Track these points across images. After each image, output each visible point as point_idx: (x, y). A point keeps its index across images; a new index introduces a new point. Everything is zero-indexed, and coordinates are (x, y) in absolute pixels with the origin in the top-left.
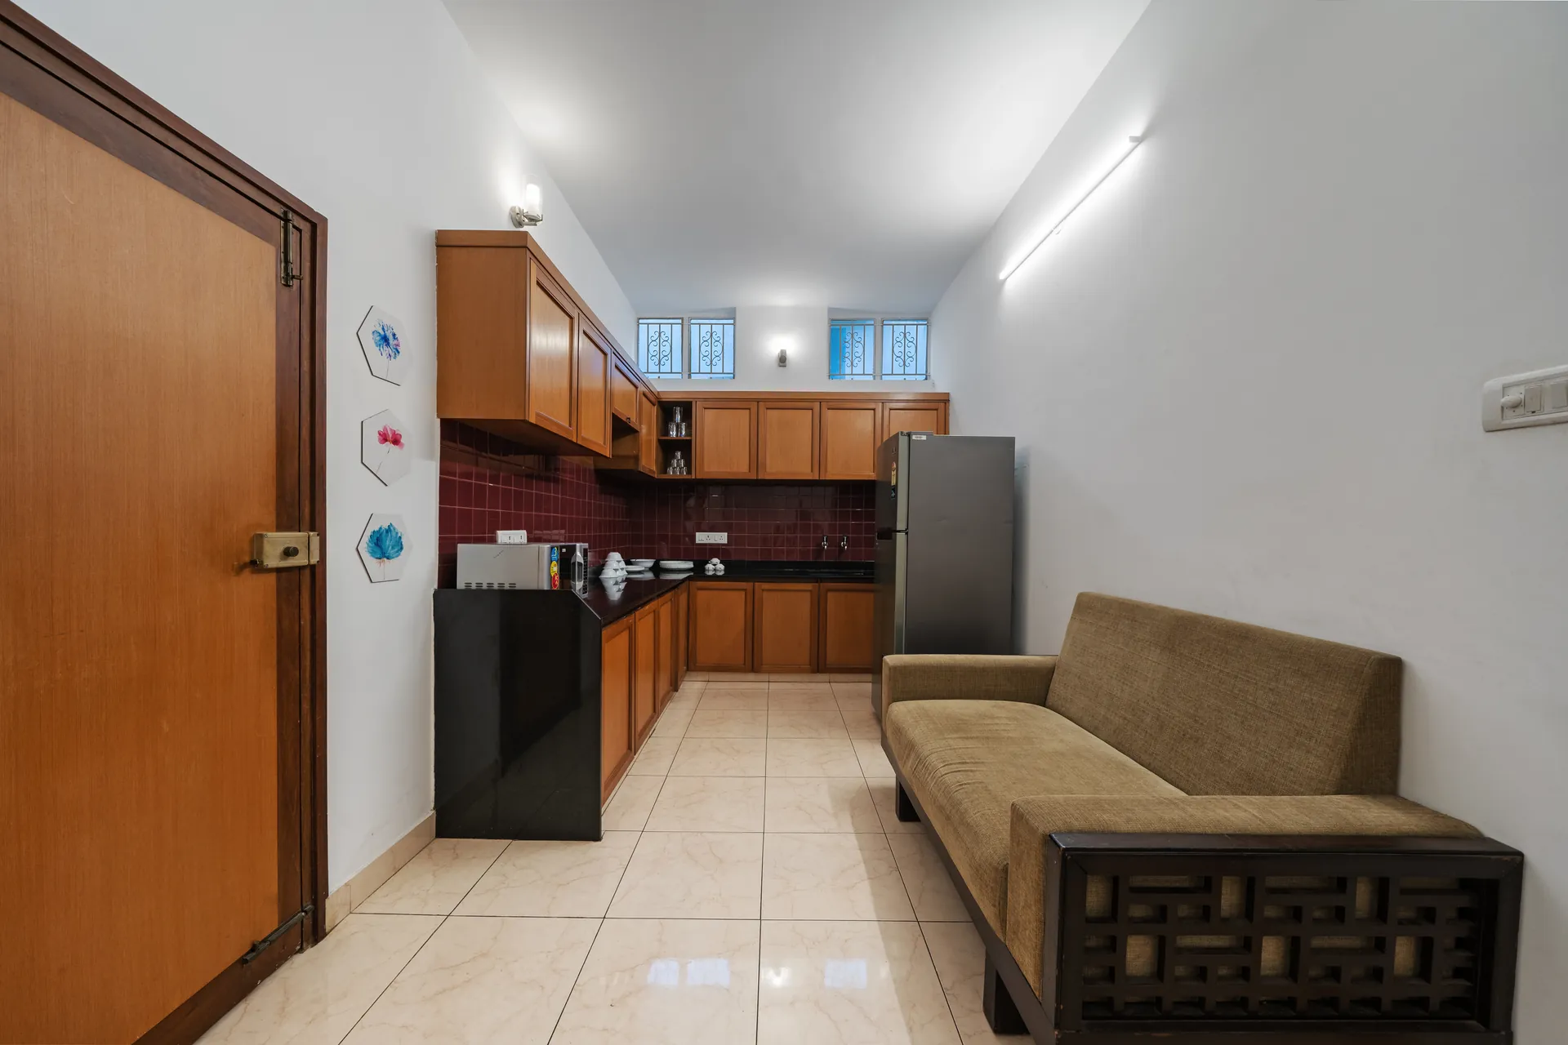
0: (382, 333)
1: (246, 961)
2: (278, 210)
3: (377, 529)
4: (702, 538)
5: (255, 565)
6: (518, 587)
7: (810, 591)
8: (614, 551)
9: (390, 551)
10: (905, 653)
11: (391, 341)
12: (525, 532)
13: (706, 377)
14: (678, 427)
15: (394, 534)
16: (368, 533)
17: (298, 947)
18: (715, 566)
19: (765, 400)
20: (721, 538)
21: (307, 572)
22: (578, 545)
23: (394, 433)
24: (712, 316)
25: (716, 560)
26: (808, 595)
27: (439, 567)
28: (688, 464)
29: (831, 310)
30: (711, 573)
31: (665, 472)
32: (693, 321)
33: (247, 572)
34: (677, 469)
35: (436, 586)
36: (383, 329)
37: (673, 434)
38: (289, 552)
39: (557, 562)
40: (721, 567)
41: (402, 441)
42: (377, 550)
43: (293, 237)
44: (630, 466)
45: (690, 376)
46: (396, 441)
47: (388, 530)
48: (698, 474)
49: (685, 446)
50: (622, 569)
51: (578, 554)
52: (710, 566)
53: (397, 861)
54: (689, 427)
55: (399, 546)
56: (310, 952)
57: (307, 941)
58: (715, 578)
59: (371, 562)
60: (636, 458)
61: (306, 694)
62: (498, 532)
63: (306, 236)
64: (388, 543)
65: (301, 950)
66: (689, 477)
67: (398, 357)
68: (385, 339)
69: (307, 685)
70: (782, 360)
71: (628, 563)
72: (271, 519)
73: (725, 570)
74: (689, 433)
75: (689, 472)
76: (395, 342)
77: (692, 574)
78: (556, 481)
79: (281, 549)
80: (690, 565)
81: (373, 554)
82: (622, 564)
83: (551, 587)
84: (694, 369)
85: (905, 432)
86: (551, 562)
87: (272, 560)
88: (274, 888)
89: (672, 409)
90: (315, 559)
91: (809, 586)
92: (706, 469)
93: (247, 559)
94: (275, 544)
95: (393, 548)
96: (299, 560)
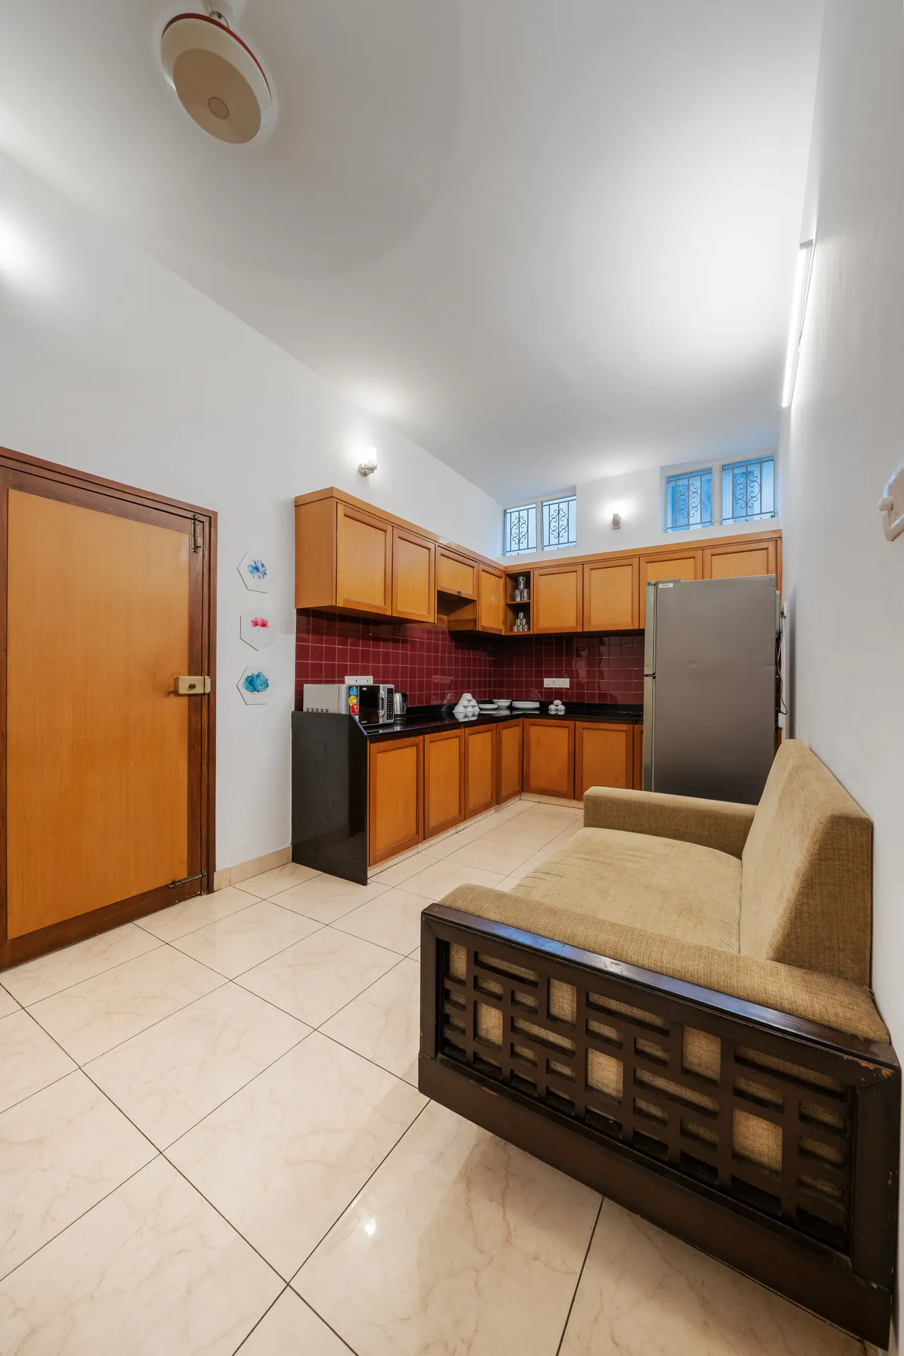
0: (254, 565)
1: (169, 888)
2: (190, 515)
3: (250, 675)
4: (549, 683)
5: (176, 693)
6: (330, 712)
7: (626, 731)
8: (467, 692)
9: (259, 687)
10: (655, 792)
11: (261, 569)
12: (372, 677)
13: (555, 548)
14: (521, 593)
15: (262, 678)
16: (245, 677)
17: (199, 893)
18: (557, 707)
19: (588, 562)
20: (564, 683)
21: (206, 697)
22: (381, 686)
23: (262, 620)
24: (560, 496)
25: (557, 702)
26: (623, 735)
27: (296, 699)
28: (528, 623)
29: (663, 469)
30: (553, 713)
31: (512, 630)
32: (544, 504)
33: (173, 695)
34: (520, 628)
35: (293, 710)
36: (255, 563)
37: (518, 599)
38: (192, 687)
39: (357, 696)
40: (562, 707)
41: (268, 624)
42: (250, 686)
43: (199, 528)
44: (470, 627)
45: (542, 549)
46: (264, 625)
47: (258, 676)
48: (535, 630)
49: (524, 608)
50: (473, 706)
51: (382, 692)
52: (552, 707)
53: (263, 867)
54: (529, 593)
55: (266, 684)
56: (205, 897)
57: (204, 891)
58: (556, 717)
59: (247, 694)
60: (475, 621)
61: (205, 761)
62: (346, 677)
63: (207, 525)
64: (258, 682)
65: (200, 895)
66: (528, 633)
67: (266, 577)
68: (257, 569)
69: (205, 756)
70: (616, 523)
71: (479, 702)
72: (186, 670)
73: (566, 710)
74: (529, 598)
75: (529, 629)
76: (264, 569)
77: (538, 712)
78: (405, 642)
79: (188, 685)
80: (537, 705)
81: (247, 688)
82: (474, 702)
83: (350, 712)
84: (546, 543)
85: (653, 582)
86: (350, 696)
87: (183, 689)
88: (185, 856)
89: (518, 579)
90: (208, 690)
91: (624, 727)
92: (541, 626)
93: (172, 689)
94: (185, 682)
95: (261, 685)
96: (199, 690)
